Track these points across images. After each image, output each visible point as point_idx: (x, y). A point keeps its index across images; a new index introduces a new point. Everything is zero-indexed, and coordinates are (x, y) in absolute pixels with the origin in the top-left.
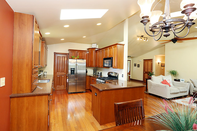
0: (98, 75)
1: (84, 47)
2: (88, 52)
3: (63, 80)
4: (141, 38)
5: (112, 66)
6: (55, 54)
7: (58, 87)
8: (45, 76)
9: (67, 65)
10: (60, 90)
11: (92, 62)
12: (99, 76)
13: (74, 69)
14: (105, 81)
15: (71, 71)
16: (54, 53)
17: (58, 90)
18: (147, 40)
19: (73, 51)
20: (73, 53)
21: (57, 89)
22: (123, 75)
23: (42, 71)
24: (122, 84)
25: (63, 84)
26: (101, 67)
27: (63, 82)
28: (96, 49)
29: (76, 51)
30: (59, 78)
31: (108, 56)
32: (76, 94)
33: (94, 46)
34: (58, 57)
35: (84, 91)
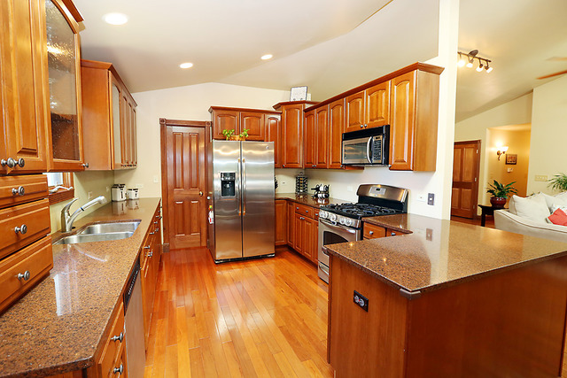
0: (316, 196)
1: (265, 99)
2: (279, 117)
3: (195, 214)
4: (472, 61)
5: (387, 162)
6: (164, 123)
7: (180, 239)
8: (134, 202)
9: (209, 167)
10: (187, 249)
11: (292, 151)
12: (322, 198)
13: (232, 175)
14: (362, 223)
15: (224, 183)
16: (162, 121)
17: (180, 250)
18: (487, 68)
19: (225, 112)
20: (227, 119)
21: (177, 247)
22: (431, 196)
23: (122, 186)
24: (429, 232)
25: (195, 228)
26: (333, 168)
27: (195, 222)
28: (308, 106)
29: (238, 113)
30: (180, 208)
31: (366, 123)
32: (242, 265)
33: (299, 94)
34: (175, 135)
35: (270, 250)
